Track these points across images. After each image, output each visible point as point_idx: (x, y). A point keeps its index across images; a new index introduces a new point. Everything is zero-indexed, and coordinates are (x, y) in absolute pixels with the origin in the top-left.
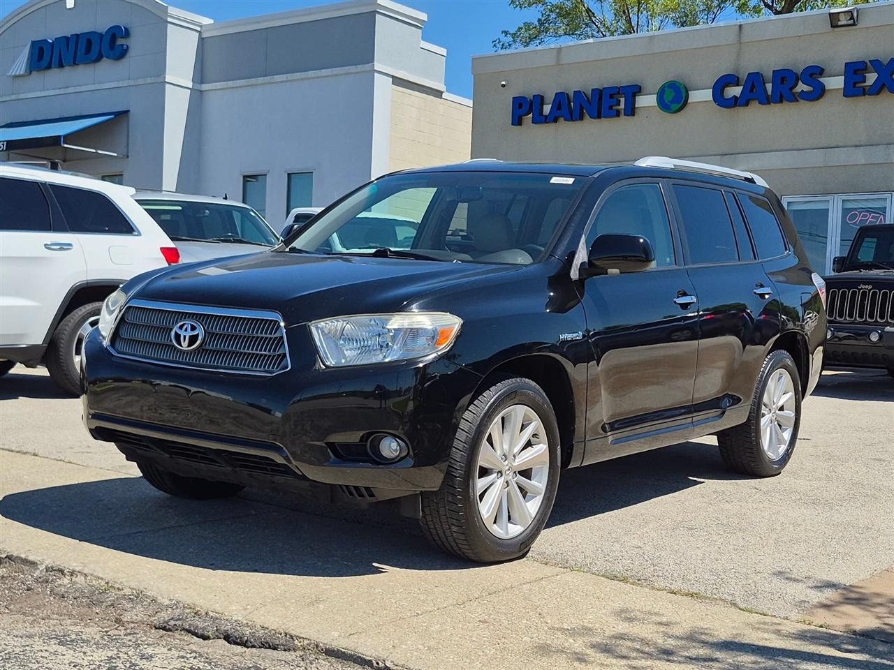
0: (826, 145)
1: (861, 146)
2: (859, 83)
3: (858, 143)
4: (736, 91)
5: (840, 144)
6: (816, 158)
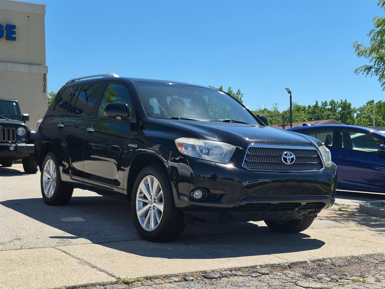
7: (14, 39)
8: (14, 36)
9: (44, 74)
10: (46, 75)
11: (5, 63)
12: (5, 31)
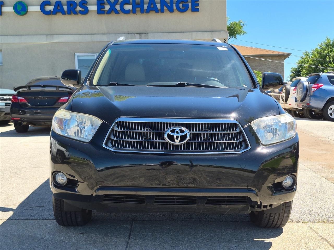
0: (91, 33)
1: (105, 34)
2: (102, 9)
3: (104, 33)
4: (51, 8)
5: (97, 33)
6: (88, 38)
7: (198, 10)
8: (198, 7)
9: (225, 40)
10: (226, 40)
11: (191, 33)
12: (190, 4)
